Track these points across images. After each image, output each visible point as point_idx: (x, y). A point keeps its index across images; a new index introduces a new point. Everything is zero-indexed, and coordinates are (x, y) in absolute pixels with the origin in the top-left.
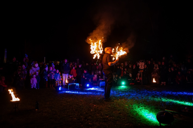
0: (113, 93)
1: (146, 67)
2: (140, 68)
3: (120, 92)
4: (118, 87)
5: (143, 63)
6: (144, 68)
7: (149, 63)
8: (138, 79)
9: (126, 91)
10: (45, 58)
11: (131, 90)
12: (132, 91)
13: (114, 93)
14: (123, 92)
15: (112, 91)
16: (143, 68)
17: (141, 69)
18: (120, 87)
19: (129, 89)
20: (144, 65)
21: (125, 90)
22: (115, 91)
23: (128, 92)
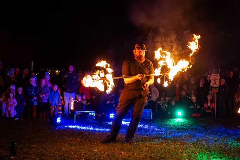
0: (159, 131)
1: (224, 84)
2: (211, 84)
3: (173, 130)
4: (170, 120)
5: (217, 75)
6: (220, 84)
7: (231, 76)
8: (209, 107)
9: (184, 129)
10: (32, 62)
11: (194, 127)
12: (196, 129)
13: (161, 131)
14: (179, 129)
15: (157, 128)
16: (218, 84)
17: (214, 86)
18: (174, 120)
19: (191, 125)
20: (220, 79)
21: (183, 125)
22: (164, 128)
23: (188, 129)
